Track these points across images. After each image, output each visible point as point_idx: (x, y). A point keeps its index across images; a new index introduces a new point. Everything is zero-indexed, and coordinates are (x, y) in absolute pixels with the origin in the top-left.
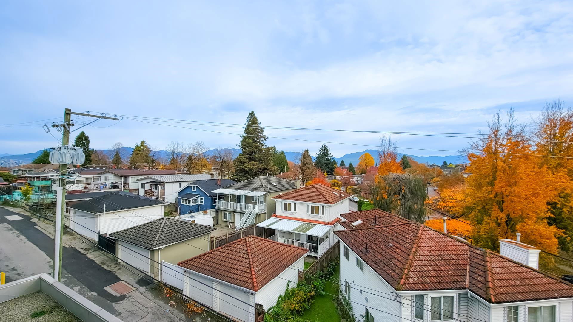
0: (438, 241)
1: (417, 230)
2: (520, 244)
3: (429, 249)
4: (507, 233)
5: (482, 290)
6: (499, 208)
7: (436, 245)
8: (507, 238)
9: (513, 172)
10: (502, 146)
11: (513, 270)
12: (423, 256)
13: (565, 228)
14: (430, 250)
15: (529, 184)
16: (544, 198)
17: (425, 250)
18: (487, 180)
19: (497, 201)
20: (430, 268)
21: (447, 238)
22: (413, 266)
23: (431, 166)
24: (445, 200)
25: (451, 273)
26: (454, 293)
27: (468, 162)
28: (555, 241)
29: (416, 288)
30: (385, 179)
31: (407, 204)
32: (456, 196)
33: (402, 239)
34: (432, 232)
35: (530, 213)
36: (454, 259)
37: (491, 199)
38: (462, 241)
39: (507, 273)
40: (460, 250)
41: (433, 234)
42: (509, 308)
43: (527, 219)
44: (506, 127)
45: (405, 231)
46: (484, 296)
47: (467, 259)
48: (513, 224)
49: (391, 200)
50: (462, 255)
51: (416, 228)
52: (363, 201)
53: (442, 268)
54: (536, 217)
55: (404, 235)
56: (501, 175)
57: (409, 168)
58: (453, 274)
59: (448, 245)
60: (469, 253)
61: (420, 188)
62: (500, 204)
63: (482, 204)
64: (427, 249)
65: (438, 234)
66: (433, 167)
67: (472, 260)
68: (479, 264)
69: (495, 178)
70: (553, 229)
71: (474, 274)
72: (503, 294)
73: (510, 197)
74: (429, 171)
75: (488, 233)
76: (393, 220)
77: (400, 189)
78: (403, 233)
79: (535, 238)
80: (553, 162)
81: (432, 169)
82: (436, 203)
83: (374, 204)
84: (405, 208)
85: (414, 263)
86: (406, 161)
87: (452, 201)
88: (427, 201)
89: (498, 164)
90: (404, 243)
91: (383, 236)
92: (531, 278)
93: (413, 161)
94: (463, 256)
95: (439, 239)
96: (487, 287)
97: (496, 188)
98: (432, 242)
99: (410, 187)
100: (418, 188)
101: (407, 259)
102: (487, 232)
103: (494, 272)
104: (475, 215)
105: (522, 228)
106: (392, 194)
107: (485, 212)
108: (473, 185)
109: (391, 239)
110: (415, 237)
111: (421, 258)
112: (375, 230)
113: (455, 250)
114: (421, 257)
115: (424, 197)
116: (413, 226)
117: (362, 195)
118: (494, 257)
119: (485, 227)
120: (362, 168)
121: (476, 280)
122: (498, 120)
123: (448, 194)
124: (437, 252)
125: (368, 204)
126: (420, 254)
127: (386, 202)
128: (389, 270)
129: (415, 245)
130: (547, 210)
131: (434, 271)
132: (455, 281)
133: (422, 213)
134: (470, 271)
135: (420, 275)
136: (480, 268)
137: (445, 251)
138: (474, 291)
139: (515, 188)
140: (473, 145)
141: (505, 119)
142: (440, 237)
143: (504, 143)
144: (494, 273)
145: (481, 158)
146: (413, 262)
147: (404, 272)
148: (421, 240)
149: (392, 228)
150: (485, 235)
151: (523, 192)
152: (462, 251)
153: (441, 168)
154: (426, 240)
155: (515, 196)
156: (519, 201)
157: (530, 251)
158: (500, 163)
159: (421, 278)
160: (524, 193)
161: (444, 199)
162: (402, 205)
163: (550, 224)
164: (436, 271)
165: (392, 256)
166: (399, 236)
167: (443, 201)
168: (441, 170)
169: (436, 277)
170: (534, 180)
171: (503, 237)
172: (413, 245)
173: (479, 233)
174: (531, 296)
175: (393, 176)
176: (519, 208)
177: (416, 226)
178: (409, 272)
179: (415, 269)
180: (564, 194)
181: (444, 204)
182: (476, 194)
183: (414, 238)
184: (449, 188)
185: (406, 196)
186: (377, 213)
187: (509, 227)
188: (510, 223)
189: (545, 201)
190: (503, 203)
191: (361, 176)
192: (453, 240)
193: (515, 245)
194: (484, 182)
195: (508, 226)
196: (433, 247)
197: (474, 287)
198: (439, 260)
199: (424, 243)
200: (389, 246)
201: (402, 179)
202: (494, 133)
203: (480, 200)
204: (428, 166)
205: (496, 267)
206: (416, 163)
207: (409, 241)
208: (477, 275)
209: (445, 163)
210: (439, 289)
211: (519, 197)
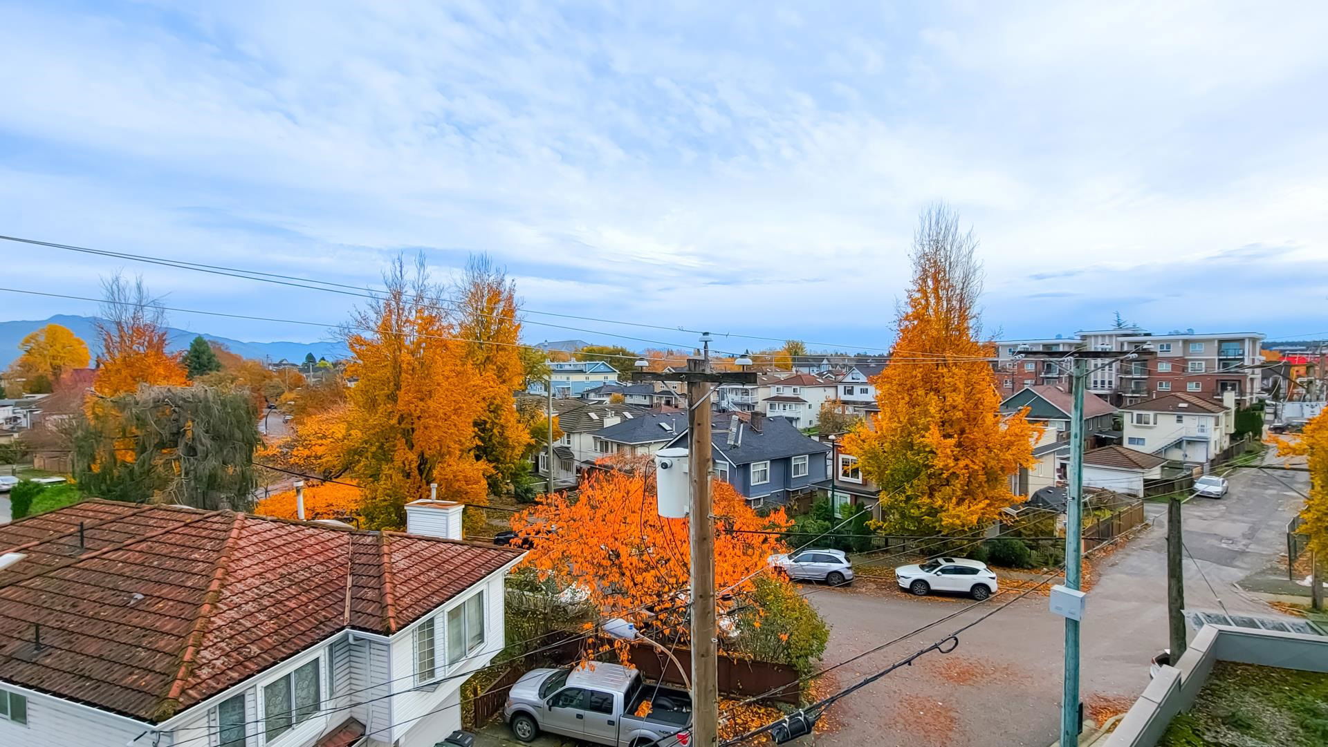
0: (283, 542)
1: (225, 531)
2: (437, 503)
3: (258, 569)
4: (420, 487)
5: (374, 616)
6: (406, 443)
7: (277, 555)
8: (420, 498)
9: (426, 372)
10: (408, 324)
11: (426, 554)
12: (243, 593)
13: (497, 460)
14: (261, 570)
15: (449, 394)
16: (469, 416)
17: (249, 575)
18: (386, 391)
19: (404, 430)
20: (262, 617)
21: (303, 530)
22: (211, 632)
23: (275, 365)
24: (308, 442)
25: (313, 608)
26: (320, 652)
27: (350, 354)
28: (484, 482)
29: (220, 686)
30: (121, 406)
31: (201, 467)
32: (331, 431)
33: (177, 568)
34: (268, 525)
35: (452, 444)
36: (320, 574)
37: (392, 427)
38: (337, 527)
39: (416, 564)
40: (332, 549)
41: (270, 530)
42: (421, 627)
43: (448, 457)
44: (414, 287)
45: (188, 544)
46: (378, 628)
47: (347, 564)
48: (430, 468)
49: (146, 467)
50: (337, 557)
51: (224, 527)
52: (38, 485)
53: (292, 604)
54: (460, 450)
55: (184, 555)
56: (407, 378)
57: (214, 373)
58: (318, 608)
59: (306, 544)
60: (351, 548)
61: (238, 422)
62: (408, 434)
63: (378, 441)
64: (254, 572)
65: (283, 527)
66: (281, 367)
67: (357, 562)
68: (370, 565)
69: (398, 387)
70: (482, 465)
71: (360, 589)
72: (410, 607)
73: (422, 420)
74: (271, 378)
75: (391, 497)
76: (151, 522)
77: (179, 428)
78: (180, 552)
79: (460, 487)
80: (481, 356)
81: (279, 372)
82: (287, 453)
83: (82, 487)
84: (196, 478)
85: (213, 623)
86: (203, 353)
87: (324, 442)
88: (259, 452)
89: (403, 358)
90: (186, 576)
91: (108, 579)
92: (452, 558)
93: (229, 354)
94: (338, 560)
95: (285, 537)
96: (383, 606)
97: (401, 405)
98: (266, 550)
99: (208, 422)
100: (234, 422)
101: (192, 620)
102: (387, 495)
103: (395, 571)
104: (366, 466)
105: (441, 474)
106: (150, 449)
107: (384, 455)
108: (361, 404)
109: (141, 579)
110: (218, 551)
111: (236, 600)
112: (79, 568)
113: (321, 552)
114: (235, 598)
115: (252, 441)
116: (216, 523)
117: (38, 463)
118: (395, 542)
119: (384, 486)
120: (33, 375)
121: (364, 600)
122: (401, 272)
123: (314, 427)
124: (279, 570)
125: (61, 492)
126: (232, 591)
127: (132, 472)
128: (131, 674)
129: (219, 573)
130: (473, 434)
131: (271, 619)
132: (321, 623)
133: (247, 484)
134: (353, 586)
135: (233, 646)
136: (371, 573)
137: (298, 563)
138: (360, 625)
139: (430, 402)
140: (359, 318)
141: (411, 274)
142: (286, 532)
143: (412, 318)
144: (395, 574)
145: (373, 346)
146: (212, 619)
147: (182, 658)
148: (238, 555)
149: (143, 546)
150: (385, 500)
151: (440, 408)
152: (337, 549)
153: (300, 370)
154: (251, 550)
155: (430, 417)
156: (436, 426)
157: (450, 511)
158: (405, 357)
159: (234, 654)
160: (441, 411)
161: (305, 440)
162: (187, 474)
163: (478, 458)
164: (277, 616)
165: (141, 628)
166: (169, 563)
167: (303, 446)
168: (301, 374)
169: (276, 631)
170: (455, 386)
171: (414, 497)
172: (212, 575)
173: (374, 501)
174: (452, 589)
175: (153, 395)
176: (436, 437)
177: (222, 521)
178: (198, 652)
179: (216, 637)
180: (494, 406)
181: (307, 452)
182: (367, 420)
183: (215, 555)
184: (315, 414)
185: (200, 448)
186: (91, 514)
187: (424, 476)
188: (425, 468)
189: (471, 420)
190: (413, 432)
191: (30, 403)
192: (317, 531)
193: (429, 507)
194: (381, 394)
195: (421, 475)
196: (269, 563)
197: (359, 617)
198: (283, 589)
199: (245, 560)
200: (132, 602)
201: (184, 400)
202: (395, 297)
203: (373, 432)
204: (270, 364)
205: (398, 559)
206: (236, 359)
207: (201, 566)
208: (366, 590)
209: (310, 358)
210: (283, 659)
211: (435, 417)
